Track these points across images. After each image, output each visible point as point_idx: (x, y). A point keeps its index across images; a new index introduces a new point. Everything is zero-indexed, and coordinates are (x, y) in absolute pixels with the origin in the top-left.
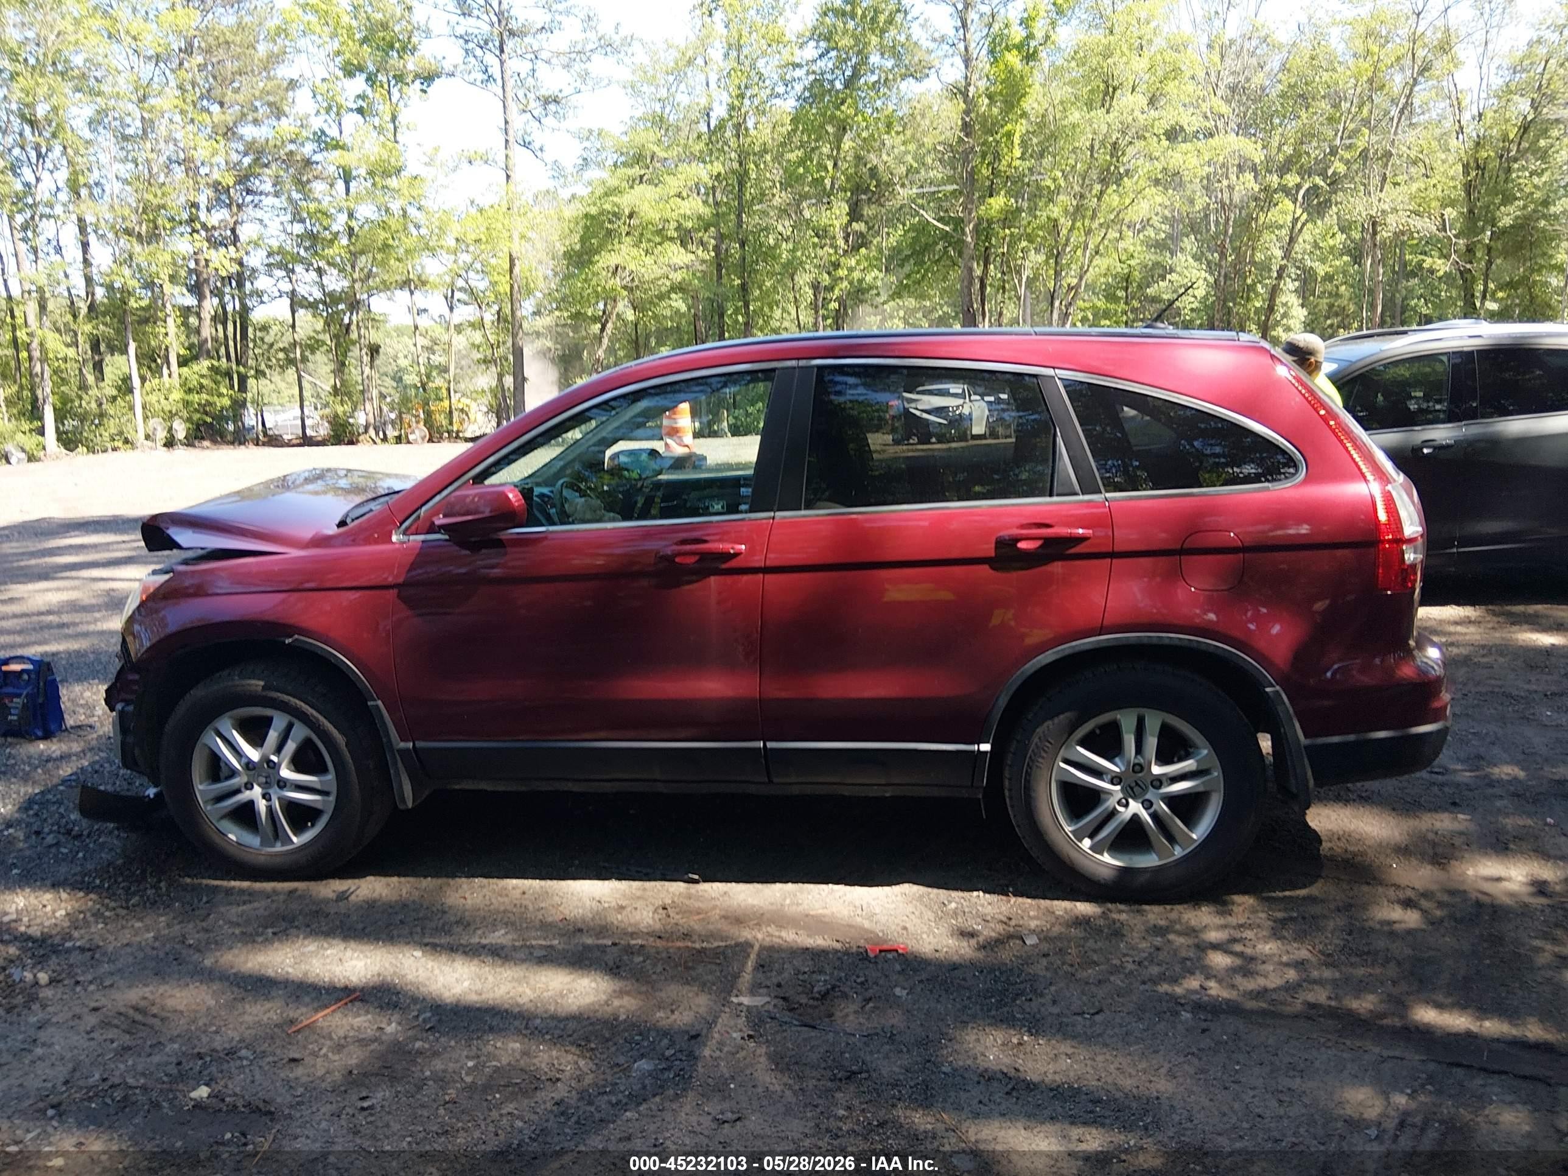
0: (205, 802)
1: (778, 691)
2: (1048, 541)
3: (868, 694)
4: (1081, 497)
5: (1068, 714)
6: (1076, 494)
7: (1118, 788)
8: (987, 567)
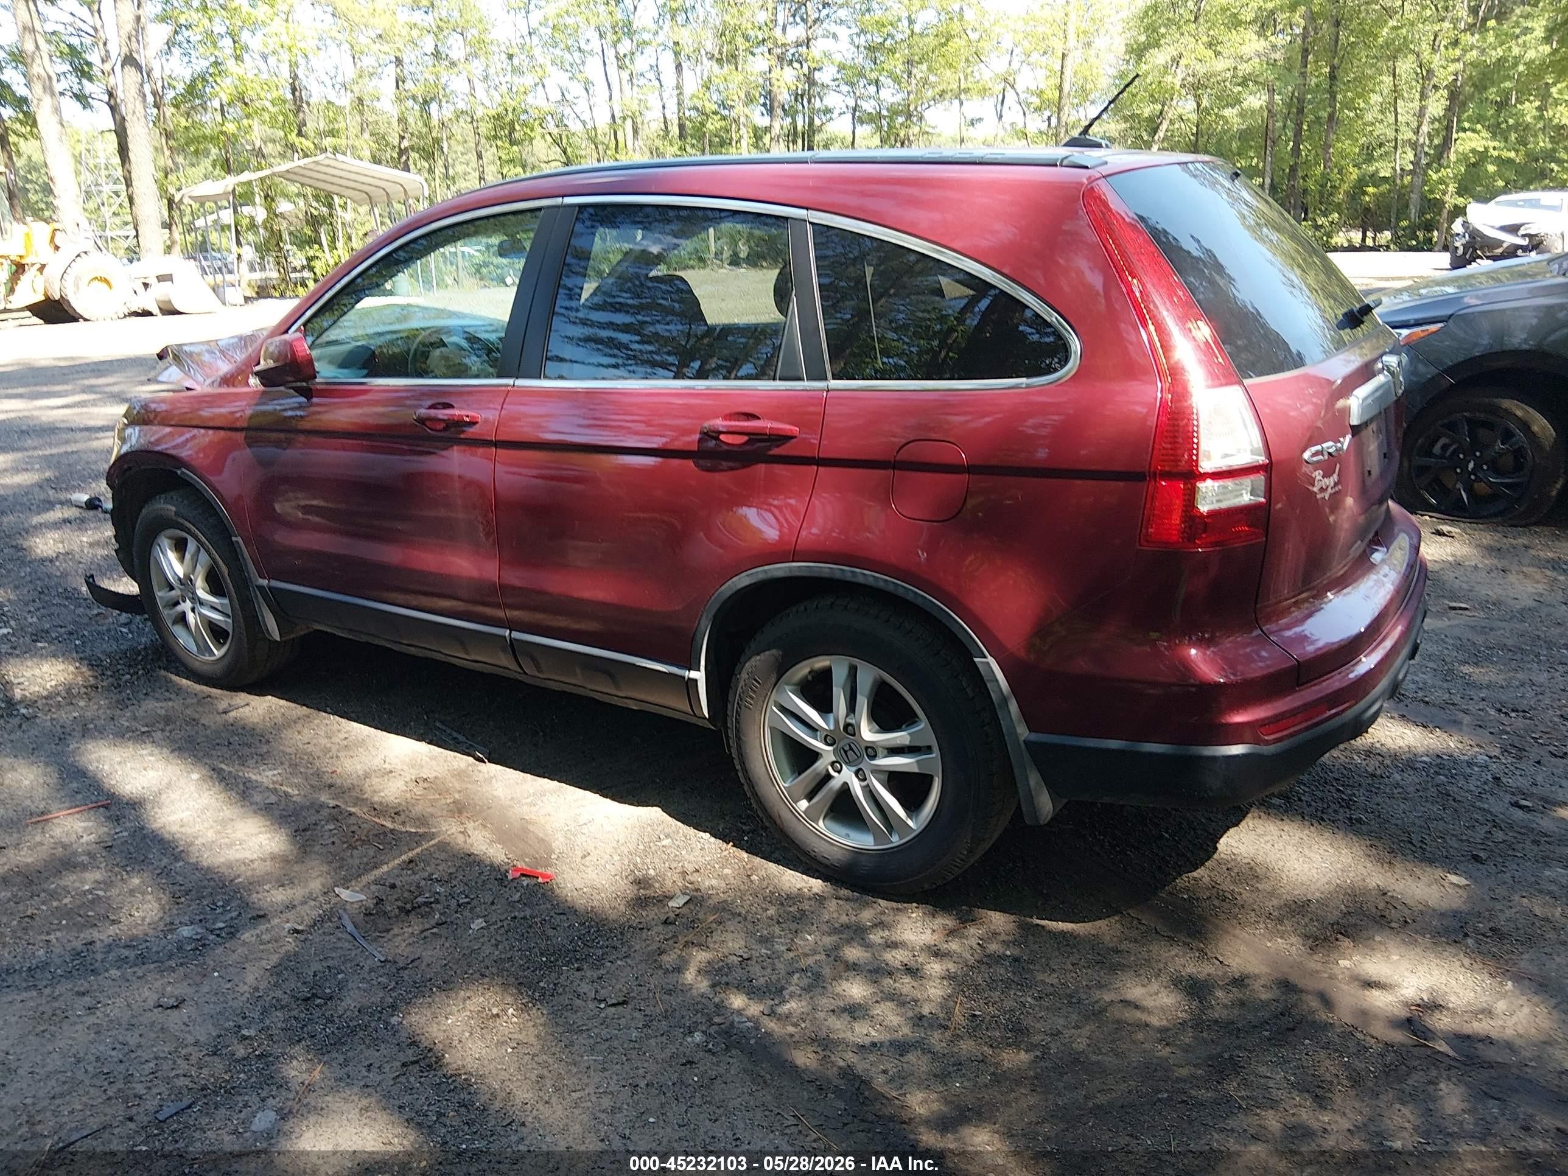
0: (164, 607)
1: (515, 577)
2: (755, 437)
3: (587, 594)
4: (806, 384)
5: (774, 651)
6: (801, 379)
7: (830, 748)
8: (690, 463)
